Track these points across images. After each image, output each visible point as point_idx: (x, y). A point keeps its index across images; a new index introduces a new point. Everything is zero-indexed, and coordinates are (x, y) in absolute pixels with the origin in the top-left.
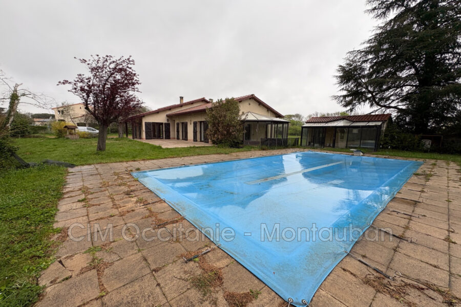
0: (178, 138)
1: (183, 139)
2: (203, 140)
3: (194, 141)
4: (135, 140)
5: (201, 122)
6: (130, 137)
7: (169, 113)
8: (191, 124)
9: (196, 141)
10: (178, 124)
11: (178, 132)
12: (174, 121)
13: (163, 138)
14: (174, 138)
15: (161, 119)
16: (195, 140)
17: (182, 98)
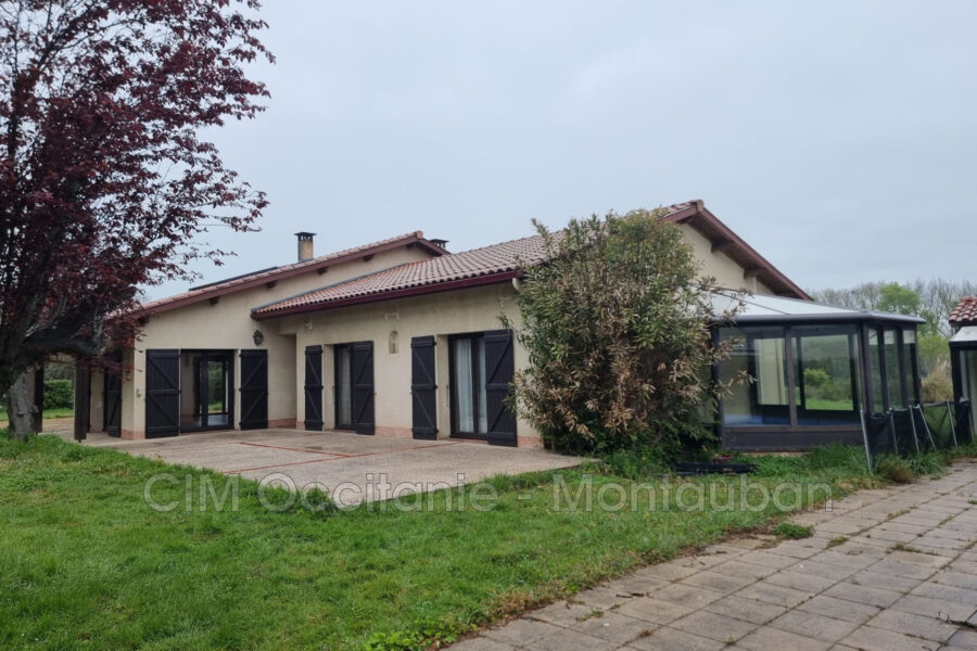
0: (314, 422)
1: (339, 426)
2: (466, 425)
3: (417, 434)
4: (92, 442)
5: (453, 340)
6: (60, 424)
7: (265, 301)
8: (393, 350)
9: (432, 434)
10: (314, 355)
11: (314, 390)
12: (293, 339)
13: (230, 426)
14: (291, 423)
15: (229, 330)
16: (424, 425)
17: (305, 238)
